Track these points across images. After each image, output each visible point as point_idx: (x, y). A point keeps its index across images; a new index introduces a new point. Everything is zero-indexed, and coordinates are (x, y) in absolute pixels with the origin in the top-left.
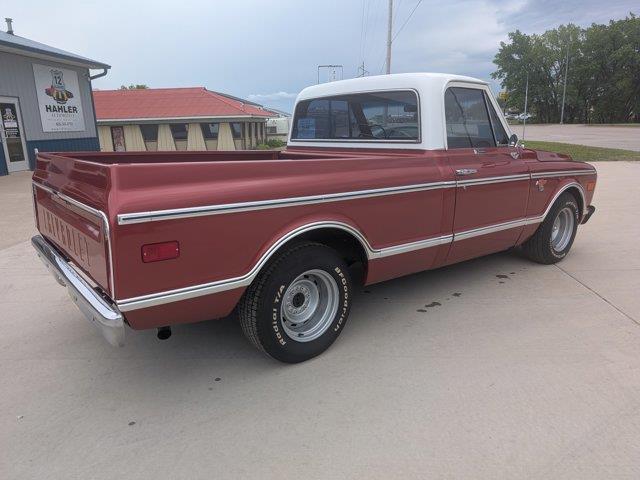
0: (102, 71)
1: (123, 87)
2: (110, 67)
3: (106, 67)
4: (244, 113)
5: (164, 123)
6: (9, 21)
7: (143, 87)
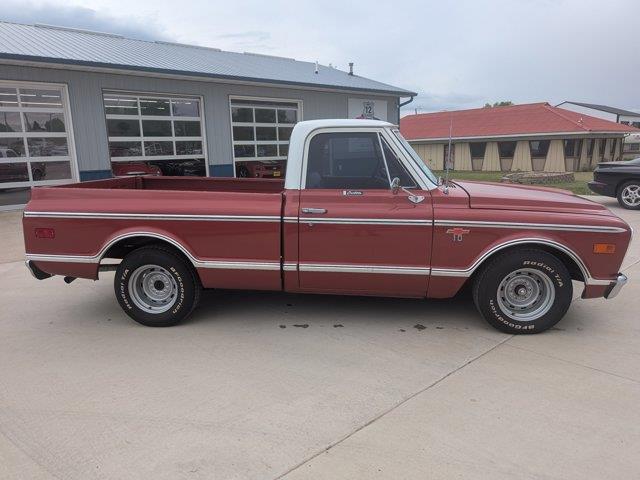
0: (409, 99)
1: (488, 105)
2: (416, 95)
3: (412, 95)
4: (581, 129)
5: (492, 141)
6: (351, 65)
7: (508, 104)
